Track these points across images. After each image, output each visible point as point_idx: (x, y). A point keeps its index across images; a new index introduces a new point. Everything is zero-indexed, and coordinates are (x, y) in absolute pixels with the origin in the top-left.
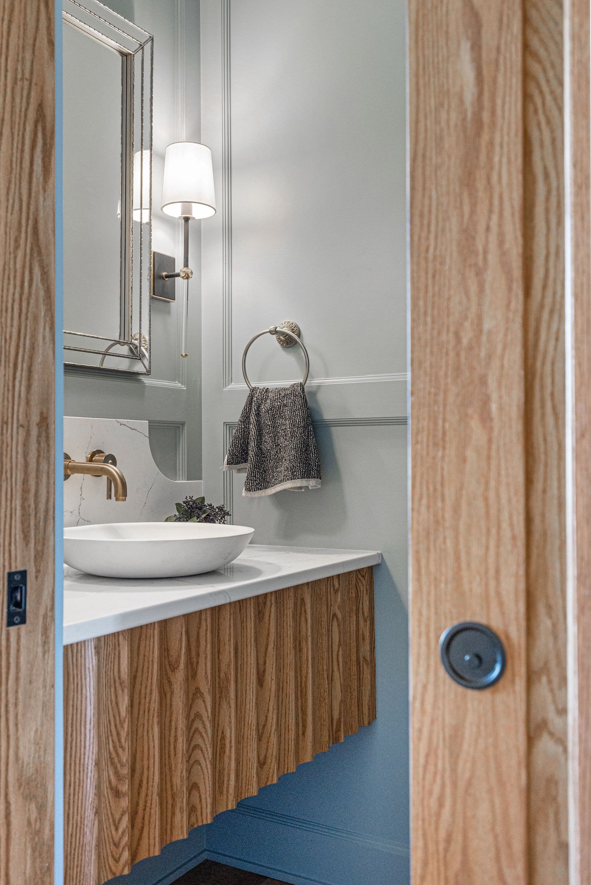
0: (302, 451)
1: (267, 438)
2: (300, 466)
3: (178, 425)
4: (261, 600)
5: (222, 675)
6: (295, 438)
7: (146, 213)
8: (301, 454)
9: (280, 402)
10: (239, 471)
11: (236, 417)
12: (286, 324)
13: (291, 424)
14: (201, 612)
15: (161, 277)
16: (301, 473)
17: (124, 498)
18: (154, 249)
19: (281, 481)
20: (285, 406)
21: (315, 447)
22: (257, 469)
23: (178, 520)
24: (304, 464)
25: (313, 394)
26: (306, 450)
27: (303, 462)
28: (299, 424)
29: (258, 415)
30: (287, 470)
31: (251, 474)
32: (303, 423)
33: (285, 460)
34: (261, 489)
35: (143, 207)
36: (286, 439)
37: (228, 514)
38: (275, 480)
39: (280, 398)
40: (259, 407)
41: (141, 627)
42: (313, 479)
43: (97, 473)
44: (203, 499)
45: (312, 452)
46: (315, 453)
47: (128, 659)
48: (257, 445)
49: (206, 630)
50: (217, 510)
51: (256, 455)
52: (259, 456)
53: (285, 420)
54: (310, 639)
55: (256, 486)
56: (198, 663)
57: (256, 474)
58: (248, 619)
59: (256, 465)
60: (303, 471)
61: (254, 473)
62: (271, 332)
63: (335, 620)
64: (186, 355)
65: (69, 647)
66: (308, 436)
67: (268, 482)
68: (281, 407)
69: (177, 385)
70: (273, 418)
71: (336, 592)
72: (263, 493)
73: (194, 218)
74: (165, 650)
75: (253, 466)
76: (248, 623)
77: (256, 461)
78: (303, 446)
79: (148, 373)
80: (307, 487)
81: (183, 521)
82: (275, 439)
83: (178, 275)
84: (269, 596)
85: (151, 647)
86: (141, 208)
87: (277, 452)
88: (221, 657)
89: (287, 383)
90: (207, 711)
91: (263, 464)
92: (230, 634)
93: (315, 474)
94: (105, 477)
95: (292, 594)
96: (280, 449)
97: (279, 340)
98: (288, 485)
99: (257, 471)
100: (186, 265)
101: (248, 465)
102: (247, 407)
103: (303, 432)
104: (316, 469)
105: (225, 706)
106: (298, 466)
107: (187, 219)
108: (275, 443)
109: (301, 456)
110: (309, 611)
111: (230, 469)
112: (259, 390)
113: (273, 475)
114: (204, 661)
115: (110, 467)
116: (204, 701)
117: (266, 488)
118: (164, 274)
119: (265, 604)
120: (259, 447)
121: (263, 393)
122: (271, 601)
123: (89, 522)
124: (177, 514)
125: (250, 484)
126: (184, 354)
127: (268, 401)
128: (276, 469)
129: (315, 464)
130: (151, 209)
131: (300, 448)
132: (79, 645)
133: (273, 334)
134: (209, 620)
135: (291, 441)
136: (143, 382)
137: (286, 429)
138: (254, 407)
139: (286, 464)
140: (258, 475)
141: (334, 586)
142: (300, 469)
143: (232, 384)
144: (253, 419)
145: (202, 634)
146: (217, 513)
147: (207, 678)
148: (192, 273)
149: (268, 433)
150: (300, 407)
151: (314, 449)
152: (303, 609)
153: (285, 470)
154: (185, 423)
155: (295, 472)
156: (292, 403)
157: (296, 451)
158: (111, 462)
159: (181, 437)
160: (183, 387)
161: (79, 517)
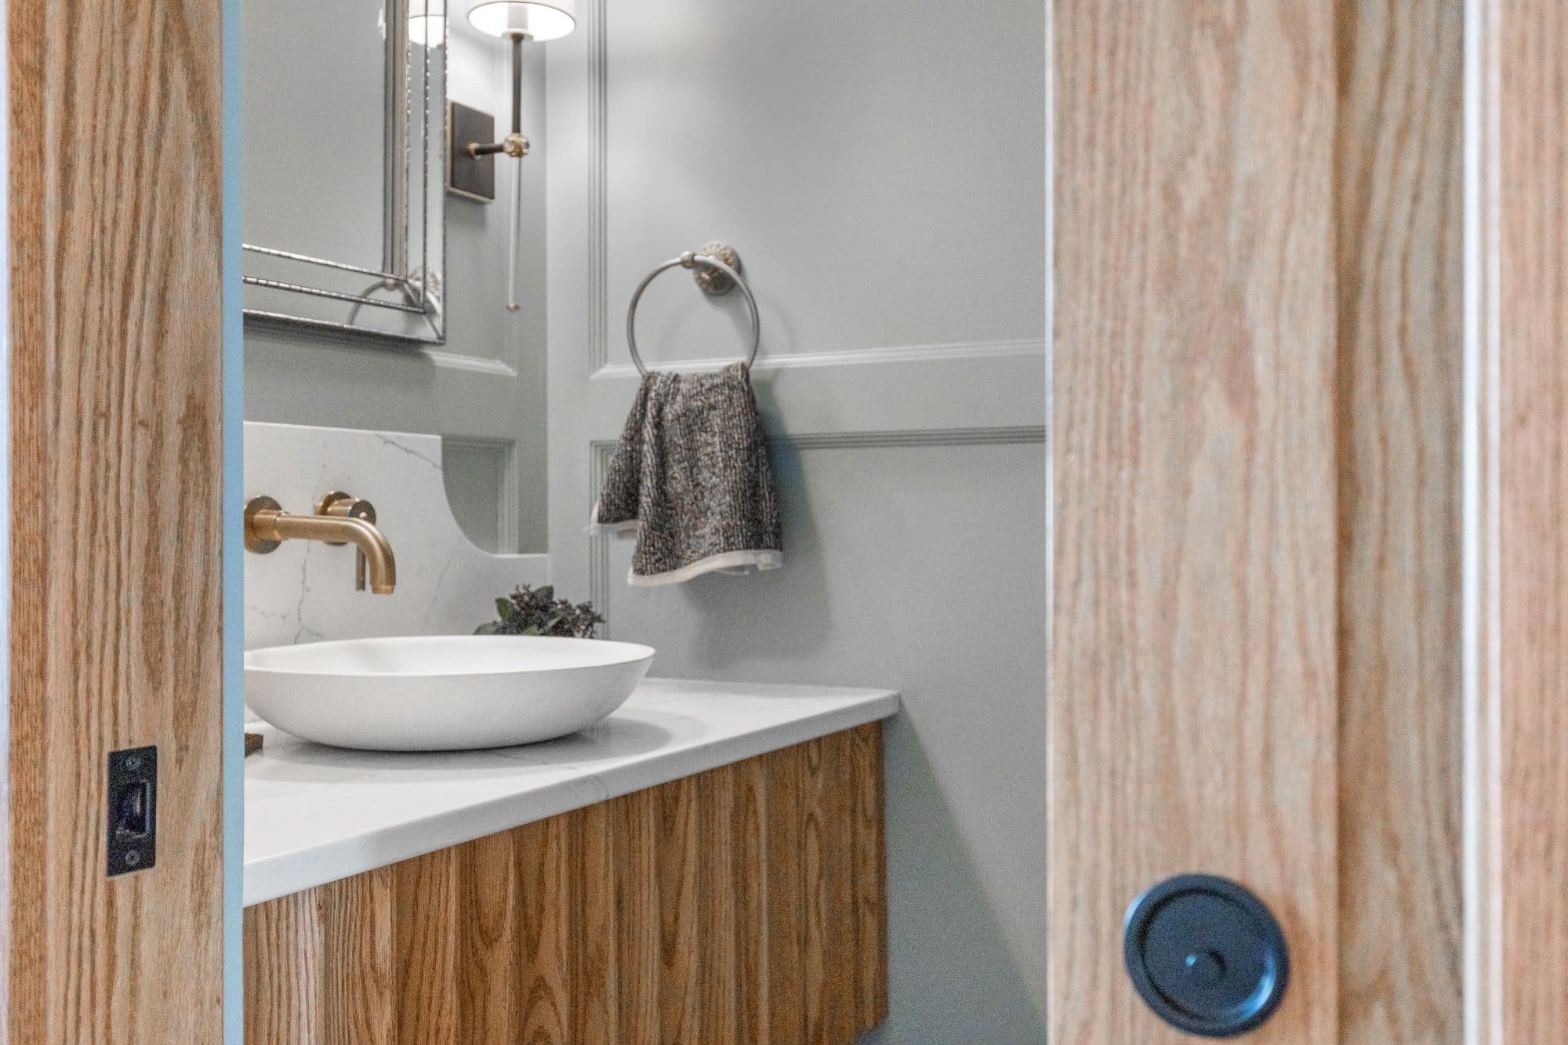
0: (745, 496)
1: (676, 471)
2: (741, 525)
3: (500, 446)
4: (668, 793)
5: (591, 948)
6: (731, 470)
7: (436, 23)
8: (742, 501)
9: (701, 400)
10: (621, 534)
11: (615, 430)
12: (714, 248)
13: (725, 443)
14: (546, 822)
15: (468, 154)
16: (742, 538)
17: (389, 587)
18: (453, 96)
19: (704, 555)
20: (713, 407)
21: (771, 487)
22: (656, 531)
23: (502, 630)
24: (749, 521)
25: (768, 386)
26: (754, 495)
27: (747, 518)
28: (739, 444)
29: (658, 425)
30: (715, 534)
31: (645, 542)
32: (747, 440)
33: (713, 514)
34: (664, 571)
35: (429, 12)
36: (714, 473)
37: (599, 619)
38: (693, 552)
39: (701, 392)
40: (660, 409)
41: (421, 858)
42: (767, 550)
43: (338, 538)
44: (549, 591)
46: (770, 500)
47: (392, 927)
48: (656, 484)
49: (559, 859)
50: (578, 612)
51: (656, 504)
52: (660, 505)
53: (713, 436)
54: (764, 867)
55: (654, 564)
56: (540, 926)
57: (654, 541)
58: (644, 833)
59: (655, 523)
60: (747, 534)
61: (650, 538)
62: (684, 264)
63: (812, 826)
64: (517, 307)
65: (261, 910)
66: (757, 467)
67: (678, 557)
68: (703, 410)
69: (499, 367)
70: (689, 431)
71: (813, 771)
72: (669, 577)
73: (531, 37)
74: (471, 904)
75: (648, 525)
76: (644, 841)
77: (654, 516)
78: (748, 485)
79: (441, 342)
80: (754, 567)
81: (511, 633)
82: (691, 472)
83: (500, 149)
84: (684, 783)
85: (442, 898)
86: (426, 15)
87: (696, 498)
88: (588, 911)
89: (715, 364)
90: (559, 1022)
91: (668, 520)
92: (607, 863)
93: (770, 540)
94: (352, 548)
95: (729, 778)
96: (702, 493)
97: (700, 281)
98: (719, 562)
99: (657, 535)
100: (516, 128)
101: (639, 524)
102: (637, 410)
103: (748, 458)
104: (772, 532)
105: (595, 1009)
106: (737, 525)
107: (518, 39)
108: (693, 481)
109: (744, 506)
110: (762, 810)
111: (603, 532)
112: (659, 378)
113: (688, 544)
114: (553, 922)
115: (361, 525)
116: (553, 1004)
117: (675, 568)
118: (473, 146)
119: (677, 799)
120: (661, 487)
121: (669, 382)
122: (688, 794)
123: (318, 636)
124: (499, 619)
125: (644, 561)
126: (512, 305)
127: (679, 398)
128: (696, 530)
129: (771, 521)
130: (445, 15)
131: (741, 490)
132: (284, 903)
133: (689, 268)
134: (564, 836)
135: (724, 476)
136: (431, 358)
137: (713, 452)
138: (651, 411)
139: (713, 521)
140: (658, 543)
141: (810, 762)
142: (742, 532)
143: (608, 365)
144: (648, 433)
145: (550, 866)
146: (579, 616)
147: (559, 956)
148: (527, 145)
149: (680, 462)
150: (740, 409)
151: (769, 492)
152: (751, 808)
153: (712, 534)
154: (514, 442)
155: (732, 536)
156: (725, 401)
157: (734, 496)
158: (363, 514)
159: (507, 470)
160: (510, 370)
161: (300, 626)
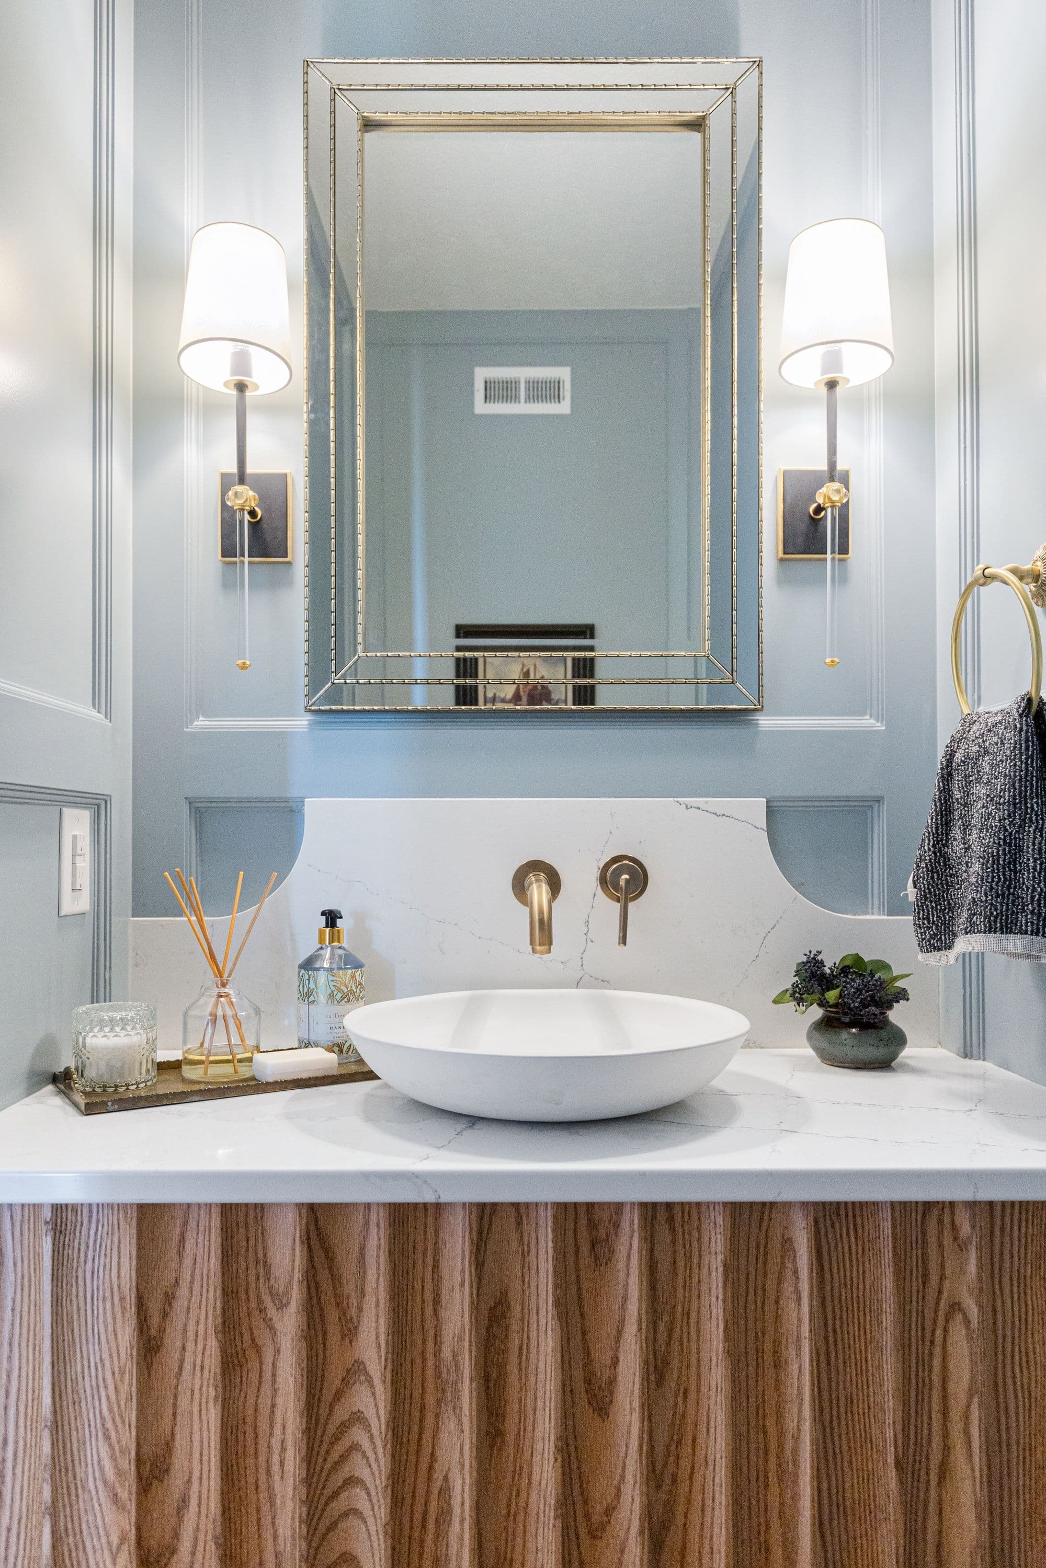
0: (998, 864)
2: (986, 901)
3: (870, 804)
8: (993, 871)
15: (811, 517)
16: (985, 918)
20: (987, 752)
21: (1040, 854)
22: (931, 902)
24: (997, 896)
27: (997, 893)
31: (919, 913)
32: (1010, 792)
34: (939, 950)
42: (1019, 936)
45: (1028, 866)
46: (1035, 868)
48: (934, 846)
52: (937, 872)
55: (929, 941)
57: (928, 915)
59: (930, 893)
60: (992, 913)
61: (923, 910)
62: (978, 581)
64: (833, 661)
69: (870, 723)
72: (944, 958)
75: (921, 894)
77: (929, 884)
78: (1004, 850)
79: (757, 707)
91: (948, 890)
93: (1027, 923)
99: (932, 907)
103: (1009, 815)
104: (1032, 912)
106: (982, 901)
107: (831, 385)
109: (993, 877)
118: (814, 507)
120: (940, 851)
123: (605, 983)
129: (1033, 897)
131: (993, 856)
134: (378, 1228)
136: (758, 724)
140: (933, 915)
151: (1035, 860)
154: (883, 797)
155: (975, 914)
156: (997, 744)
157: (983, 864)
158: (626, 876)
159: (876, 828)
160: (879, 724)
161: (582, 972)
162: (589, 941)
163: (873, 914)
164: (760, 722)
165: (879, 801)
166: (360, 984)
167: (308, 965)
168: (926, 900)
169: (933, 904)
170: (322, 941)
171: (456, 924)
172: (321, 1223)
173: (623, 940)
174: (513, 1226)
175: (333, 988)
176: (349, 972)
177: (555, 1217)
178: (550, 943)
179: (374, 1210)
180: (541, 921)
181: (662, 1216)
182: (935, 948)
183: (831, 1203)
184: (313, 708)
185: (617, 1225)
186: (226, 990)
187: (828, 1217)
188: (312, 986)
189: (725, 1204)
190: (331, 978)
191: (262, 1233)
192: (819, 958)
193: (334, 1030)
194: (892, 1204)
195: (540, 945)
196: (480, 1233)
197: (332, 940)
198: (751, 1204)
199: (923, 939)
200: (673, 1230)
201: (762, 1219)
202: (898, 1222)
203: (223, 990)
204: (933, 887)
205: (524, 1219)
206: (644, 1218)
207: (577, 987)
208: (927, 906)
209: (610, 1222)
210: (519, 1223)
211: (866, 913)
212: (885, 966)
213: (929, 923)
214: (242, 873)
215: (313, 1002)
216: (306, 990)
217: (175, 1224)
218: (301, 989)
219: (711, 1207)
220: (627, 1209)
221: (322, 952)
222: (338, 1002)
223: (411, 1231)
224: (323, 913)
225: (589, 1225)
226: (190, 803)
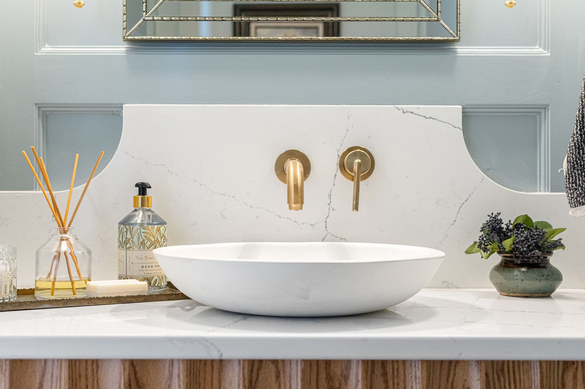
3: (539, 110)
22: (578, 170)
31: (569, 179)
48: (580, 130)
55: (576, 198)
57: (576, 179)
59: (577, 164)
61: (572, 177)
75: (571, 165)
95: (419, 373)
99: (579, 174)
134: (179, 377)
136: (456, 51)
140: (579, 180)
158: (358, 161)
159: (543, 127)
160: (546, 52)
161: (326, 233)
162: (331, 209)
163: (540, 191)
164: (458, 50)
165: (545, 108)
166: (164, 236)
167: (126, 222)
168: (574, 169)
169: (579, 172)
170: (135, 204)
171: (234, 197)
172: (139, 375)
173: (356, 207)
174: (273, 378)
175: (144, 238)
176: (156, 226)
177: (303, 371)
178: (302, 203)
179: (176, 365)
180: (296, 186)
181: (378, 371)
182: (580, 204)
183: (498, 362)
184: (129, 38)
185: (346, 378)
186: (67, 236)
187: (495, 374)
188: (129, 236)
189: (423, 361)
190: (142, 230)
191: (97, 382)
192: (499, 218)
193: (144, 269)
194: (541, 362)
195: (295, 203)
196: (250, 382)
197: (143, 205)
198: (442, 362)
199: (572, 198)
200: (386, 382)
201: (449, 374)
202: (545, 375)
203: (64, 235)
204: (579, 159)
205: (282, 372)
206: (365, 371)
207: (322, 242)
208: (575, 173)
209: (342, 376)
210: (278, 376)
211: (536, 191)
212: (548, 225)
213: (576, 186)
214: (78, 155)
215: (130, 248)
216: (124, 239)
217: (36, 376)
218: (121, 239)
219: (413, 365)
220: (354, 366)
221: (136, 213)
222: (148, 248)
223: (202, 381)
224: (137, 185)
225: (327, 378)
226: (39, 108)
